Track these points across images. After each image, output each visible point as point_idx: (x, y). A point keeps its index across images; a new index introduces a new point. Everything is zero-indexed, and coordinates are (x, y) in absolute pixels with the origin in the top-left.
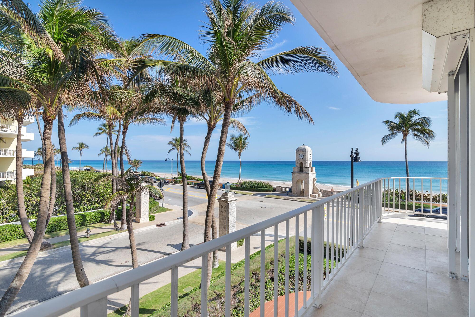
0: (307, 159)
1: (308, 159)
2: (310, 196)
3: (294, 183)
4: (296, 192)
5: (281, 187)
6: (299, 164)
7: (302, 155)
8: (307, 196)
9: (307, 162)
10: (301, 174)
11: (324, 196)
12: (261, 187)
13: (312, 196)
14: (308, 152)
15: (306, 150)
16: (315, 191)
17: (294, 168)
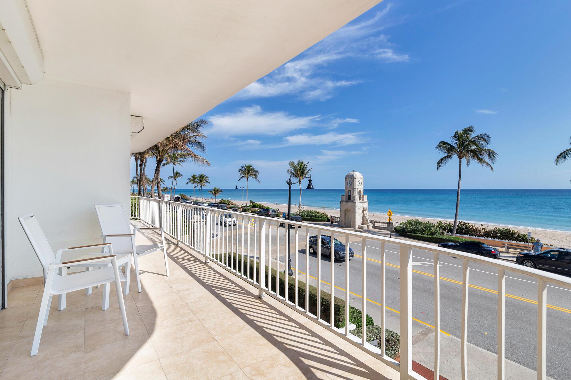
0: (354, 186)
1: (356, 187)
2: (357, 227)
3: (342, 213)
4: (344, 223)
5: (336, 218)
6: (347, 192)
7: (350, 182)
8: (354, 227)
9: (354, 189)
10: (348, 203)
11: (375, 227)
12: (315, 217)
13: (359, 227)
14: (356, 179)
15: (354, 176)
16: (365, 222)
17: (343, 196)
